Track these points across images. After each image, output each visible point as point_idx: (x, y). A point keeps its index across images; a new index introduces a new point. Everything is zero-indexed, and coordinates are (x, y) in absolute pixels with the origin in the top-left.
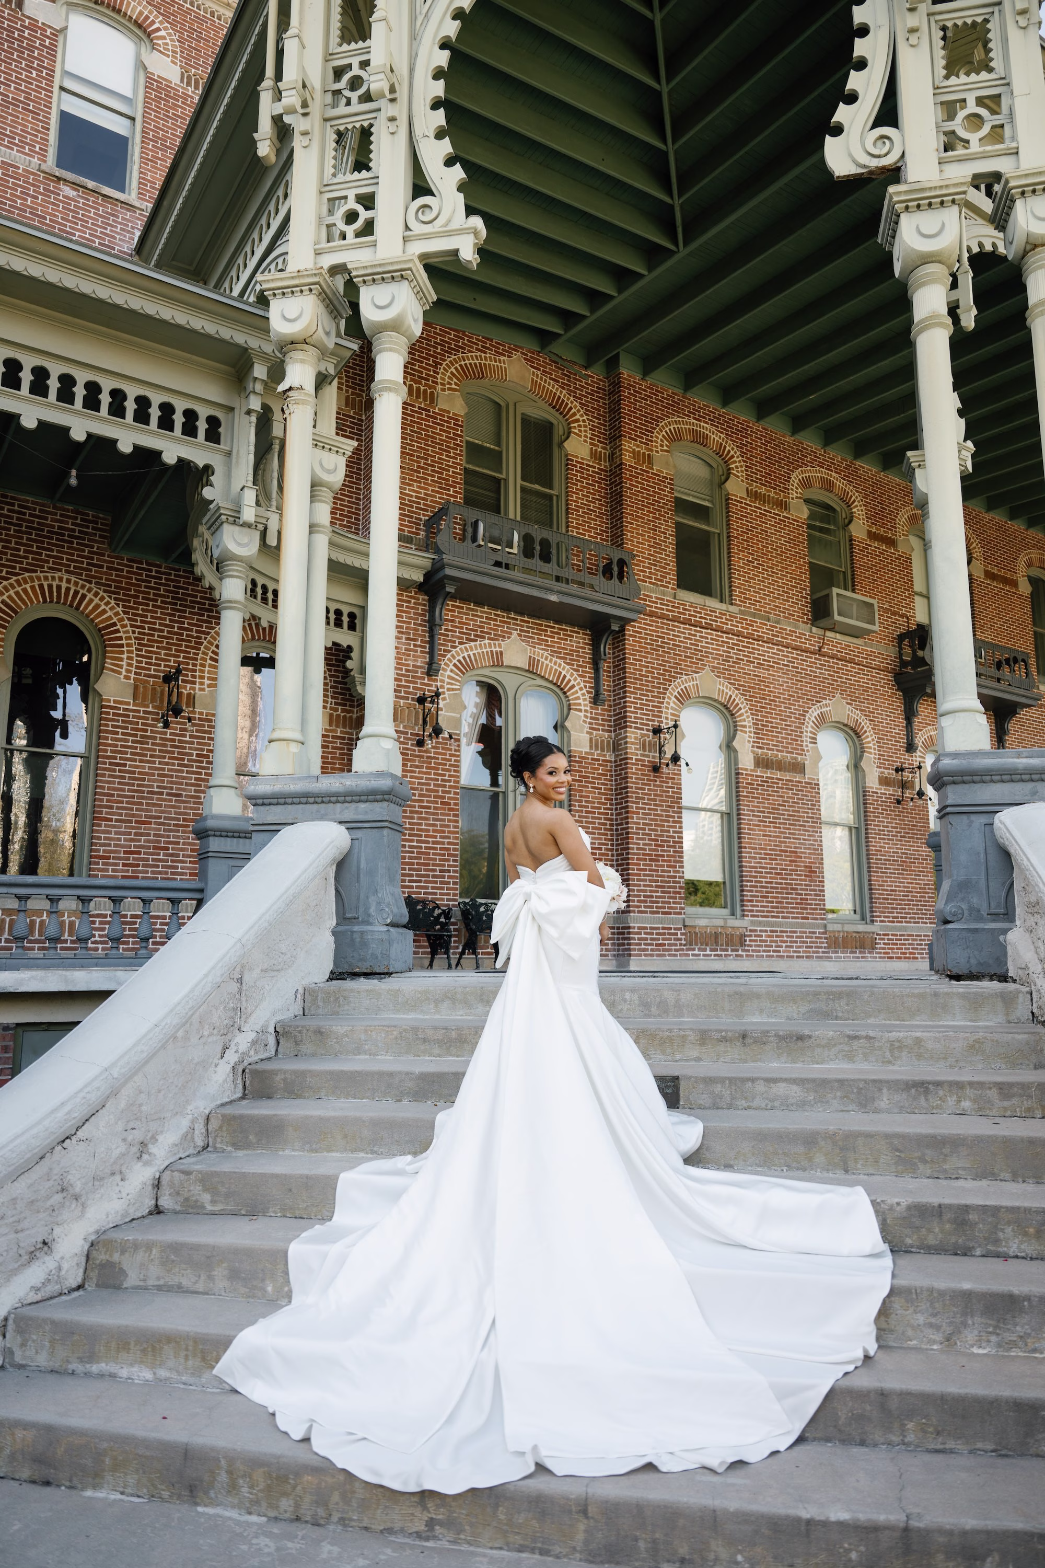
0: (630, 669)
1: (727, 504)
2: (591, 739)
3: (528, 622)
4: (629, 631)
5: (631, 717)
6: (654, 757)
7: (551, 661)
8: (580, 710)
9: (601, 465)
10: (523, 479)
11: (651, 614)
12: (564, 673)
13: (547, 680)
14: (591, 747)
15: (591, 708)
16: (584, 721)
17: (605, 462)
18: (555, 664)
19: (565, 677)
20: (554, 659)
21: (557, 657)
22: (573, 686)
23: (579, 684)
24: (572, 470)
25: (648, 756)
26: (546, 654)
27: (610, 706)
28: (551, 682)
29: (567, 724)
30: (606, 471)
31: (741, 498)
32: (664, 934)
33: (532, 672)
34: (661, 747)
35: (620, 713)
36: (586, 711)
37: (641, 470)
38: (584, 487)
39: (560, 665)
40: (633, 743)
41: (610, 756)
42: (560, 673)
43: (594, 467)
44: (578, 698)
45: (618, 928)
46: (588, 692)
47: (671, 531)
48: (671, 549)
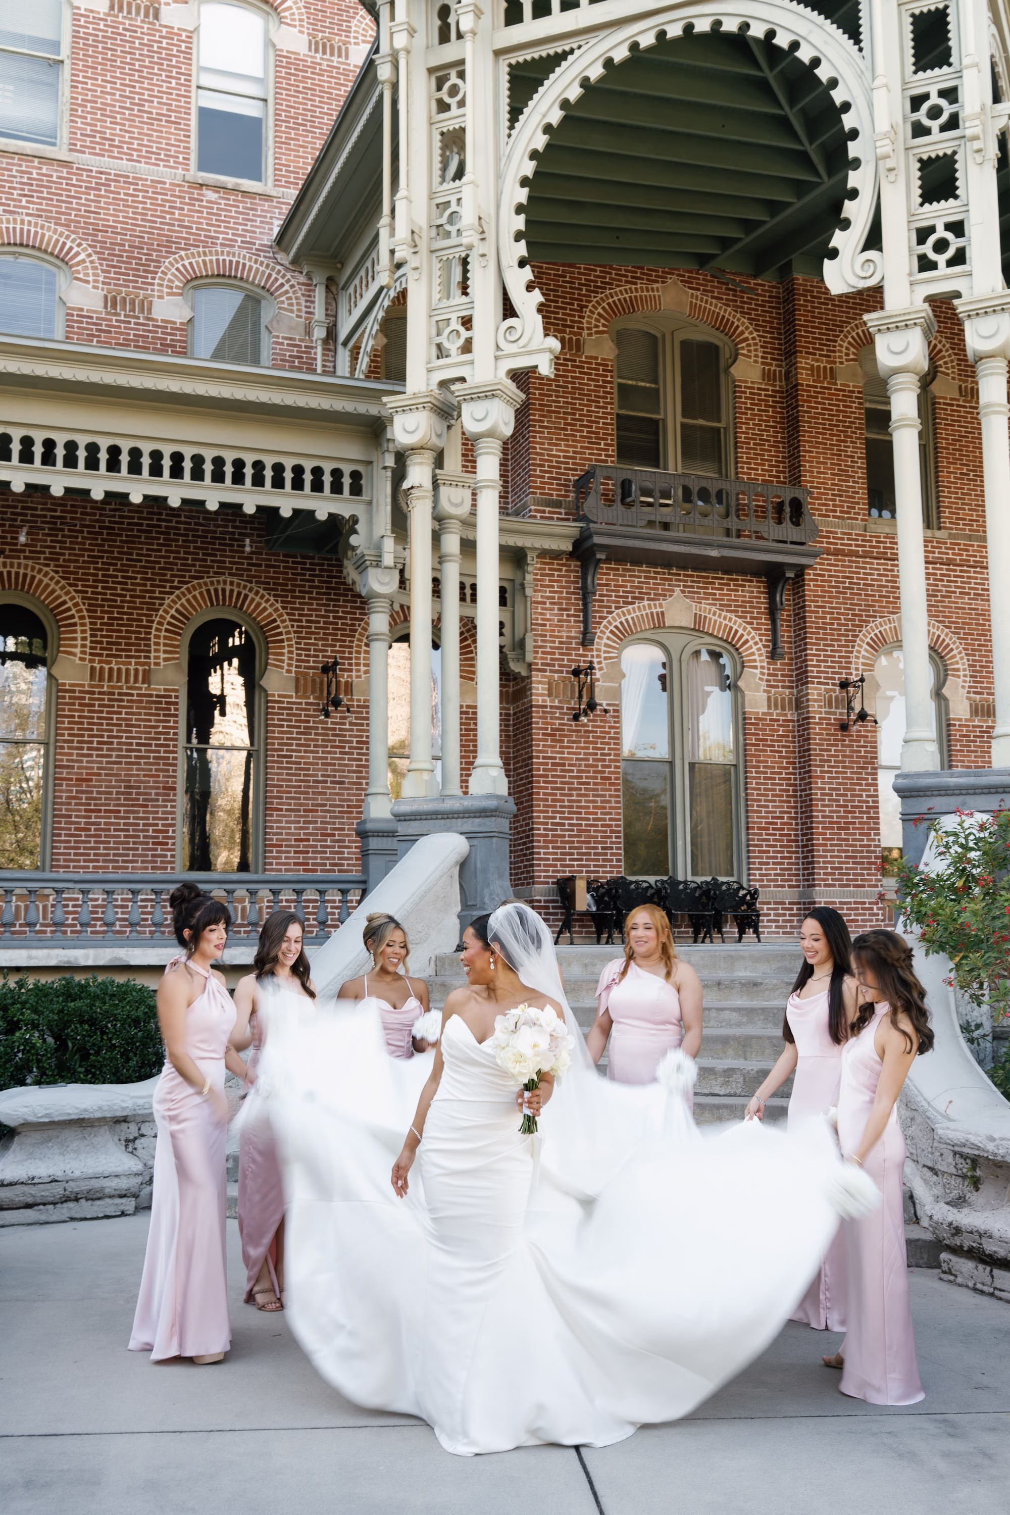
0: (811, 618)
1: (934, 409)
2: (769, 698)
3: (692, 576)
4: (810, 574)
5: (813, 671)
6: (841, 714)
7: (720, 616)
8: (755, 667)
9: (775, 386)
10: (684, 415)
11: (837, 552)
12: (735, 627)
13: (716, 637)
14: (769, 707)
15: (769, 663)
16: (761, 679)
17: (781, 381)
18: (725, 618)
19: (736, 631)
20: (724, 614)
21: (727, 611)
22: (747, 641)
23: (753, 638)
24: (740, 397)
25: (835, 714)
26: (714, 608)
27: (791, 659)
28: (721, 639)
29: (740, 683)
30: (782, 392)
31: (952, 399)
32: (857, 909)
33: (698, 631)
34: (849, 702)
35: (801, 667)
36: (762, 667)
37: (821, 387)
38: (756, 415)
39: (730, 619)
40: (815, 700)
41: (791, 715)
42: (731, 628)
43: (767, 390)
44: (753, 654)
45: (804, 903)
46: (765, 646)
47: (861, 453)
48: (861, 473)
